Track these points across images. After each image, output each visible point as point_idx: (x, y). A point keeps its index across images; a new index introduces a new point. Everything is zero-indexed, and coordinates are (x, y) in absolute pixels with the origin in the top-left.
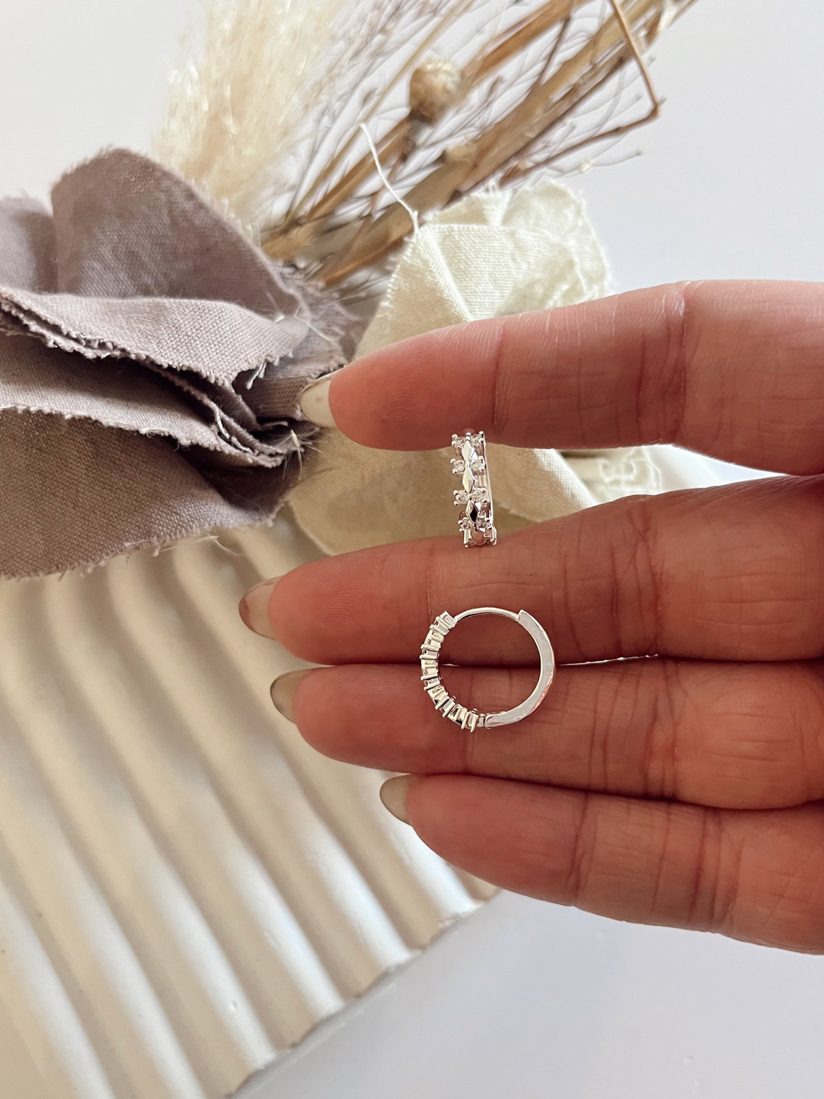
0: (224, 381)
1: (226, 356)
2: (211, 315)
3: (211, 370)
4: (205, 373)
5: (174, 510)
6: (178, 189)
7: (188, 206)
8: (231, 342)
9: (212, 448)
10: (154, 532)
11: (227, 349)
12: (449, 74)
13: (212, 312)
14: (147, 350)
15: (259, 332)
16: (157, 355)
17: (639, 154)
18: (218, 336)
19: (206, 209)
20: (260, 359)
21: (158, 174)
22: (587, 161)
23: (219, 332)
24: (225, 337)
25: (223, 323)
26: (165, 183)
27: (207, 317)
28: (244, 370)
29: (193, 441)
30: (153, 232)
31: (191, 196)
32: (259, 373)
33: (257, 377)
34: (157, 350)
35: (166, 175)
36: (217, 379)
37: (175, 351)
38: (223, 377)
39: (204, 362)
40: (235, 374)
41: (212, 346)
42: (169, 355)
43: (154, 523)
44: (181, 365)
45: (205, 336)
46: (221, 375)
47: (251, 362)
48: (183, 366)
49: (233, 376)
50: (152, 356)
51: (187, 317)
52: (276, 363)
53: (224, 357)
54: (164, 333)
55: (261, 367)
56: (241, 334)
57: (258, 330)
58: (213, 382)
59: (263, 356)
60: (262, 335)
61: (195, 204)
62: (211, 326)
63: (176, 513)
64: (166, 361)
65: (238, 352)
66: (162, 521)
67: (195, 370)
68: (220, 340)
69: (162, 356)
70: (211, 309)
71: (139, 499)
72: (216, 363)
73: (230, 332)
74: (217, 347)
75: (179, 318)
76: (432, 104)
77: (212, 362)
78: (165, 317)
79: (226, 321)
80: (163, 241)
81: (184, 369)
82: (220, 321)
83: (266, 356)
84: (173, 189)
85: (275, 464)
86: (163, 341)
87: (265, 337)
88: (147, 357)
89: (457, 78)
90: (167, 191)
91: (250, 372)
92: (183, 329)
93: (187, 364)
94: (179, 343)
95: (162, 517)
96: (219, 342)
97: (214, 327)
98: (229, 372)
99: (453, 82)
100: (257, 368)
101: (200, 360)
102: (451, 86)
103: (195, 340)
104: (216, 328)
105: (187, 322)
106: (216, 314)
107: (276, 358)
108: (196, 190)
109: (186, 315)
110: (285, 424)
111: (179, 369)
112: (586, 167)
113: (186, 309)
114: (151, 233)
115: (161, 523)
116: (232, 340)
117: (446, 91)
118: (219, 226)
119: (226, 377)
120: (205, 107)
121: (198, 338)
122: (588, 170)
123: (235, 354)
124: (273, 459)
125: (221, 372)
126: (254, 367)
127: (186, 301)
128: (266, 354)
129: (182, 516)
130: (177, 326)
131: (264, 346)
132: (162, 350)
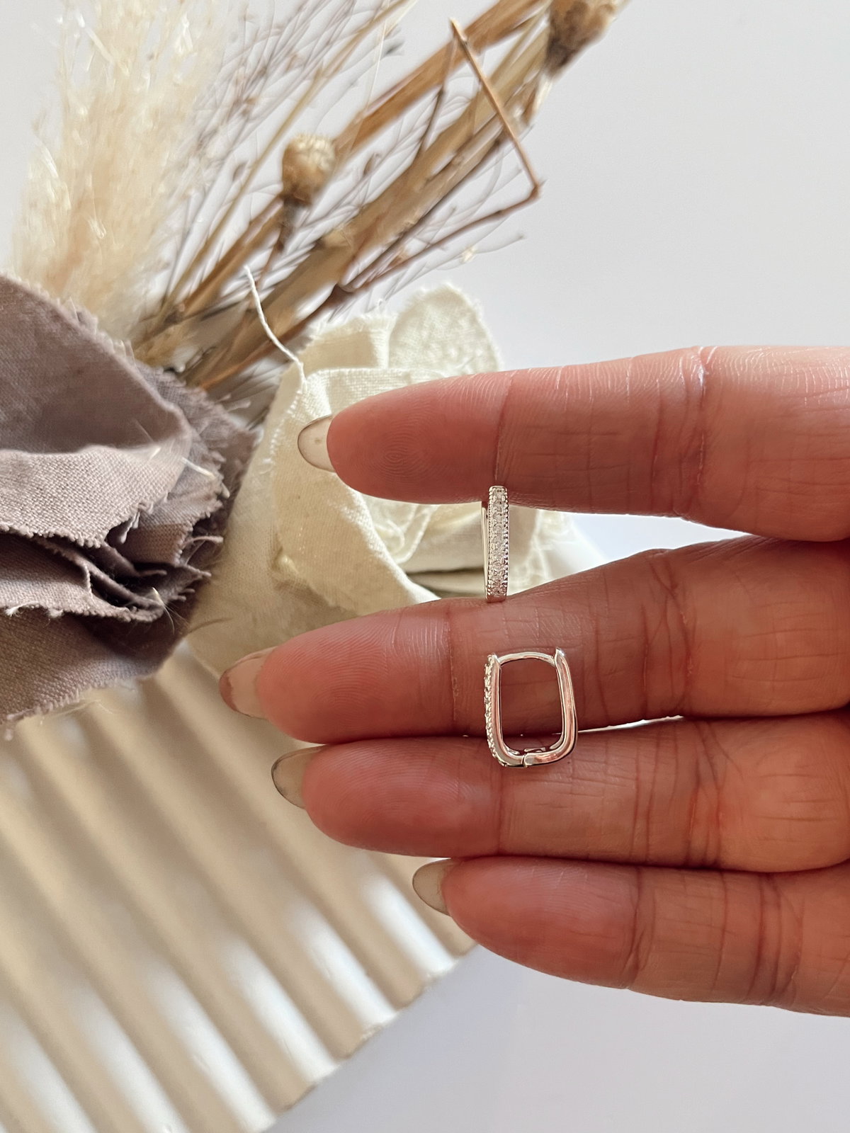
0: (94, 542)
1: (96, 513)
2: (78, 469)
3: (80, 533)
4: (73, 537)
5: (57, 676)
6: (42, 310)
7: (55, 328)
8: (100, 497)
9: (87, 614)
10: (37, 701)
11: (96, 506)
12: (322, 153)
13: (77, 468)
14: (10, 520)
15: (131, 478)
16: (21, 524)
17: (521, 238)
18: (85, 493)
19: (74, 329)
20: (133, 509)
21: (20, 295)
22: (468, 248)
23: (88, 487)
24: (94, 492)
25: (91, 477)
26: (30, 305)
27: (74, 473)
28: (116, 525)
29: (66, 610)
30: (21, 357)
31: (57, 317)
32: (133, 524)
33: (131, 529)
34: (21, 519)
35: (29, 296)
36: (86, 541)
37: (41, 516)
38: (93, 538)
39: (72, 525)
40: (106, 532)
41: (80, 505)
42: (34, 523)
43: (37, 691)
44: (47, 532)
45: (72, 495)
46: (90, 537)
47: (123, 515)
48: (49, 533)
49: (103, 535)
50: (16, 527)
51: (51, 477)
52: (150, 511)
53: (93, 514)
54: (27, 497)
55: (135, 517)
56: (111, 485)
57: (131, 475)
58: (82, 545)
59: (137, 505)
60: (135, 479)
61: (62, 325)
62: (78, 483)
63: (58, 678)
64: (32, 530)
65: (108, 506)
66: (44, 687)
67: (62, 536)
68: (88, 496)
69: (27, 525)
70: (77, 463)
71: (20, 666)
72: (85, 523)
73: (98, 486)
74: (85, 505)
75: (43, 479)
76: (307, 187)
77: (80, 523)
78: (29, 477)
79: (94, 474)
80: (32, 366)
81: (51, 535)
82: (88, 475)
83: (140, 504)
84: (38, 310)
85: (155, 617)
86: (27, 507)
87: (138, 482)
88: (11, 528)
89: (331, 156)
90: (31, 313)
91: (123, 525)
92: (48, 491)
93: (53, 530)
94: (44, 507)
95: (44, 683)
96: (87, 499)
97: (81, 482)
98: (99, 530)
99: (327, 161)
100: (130, 519)
101: (67, 523)
102: (325, 166)
103: (62, 501)
104: (83, 484)
105: (52, 483)
106: (83, 468)
107: (150, 505)
108: (62, 310)
109: (50, 474)
110: (164, 573)
111: (45, 537)
112: (468, 255)
113: (50, 467)
114: (18, 357)
115: (44, 690)
116: (101, 494)
117: (320, 172)
118: (90, 346)
119: (96, 537)
120: (68, 204)
121: (65, 497)
122: (469, 259)
123: (106, 509)
124: (154, 612)
125: (90, 531)
126: (127, 519)
127: (50, 456)
128: (140, 501)
129: (64, 681)
130: (41, 487)
131: (136, 494)
132: (26, 519)
